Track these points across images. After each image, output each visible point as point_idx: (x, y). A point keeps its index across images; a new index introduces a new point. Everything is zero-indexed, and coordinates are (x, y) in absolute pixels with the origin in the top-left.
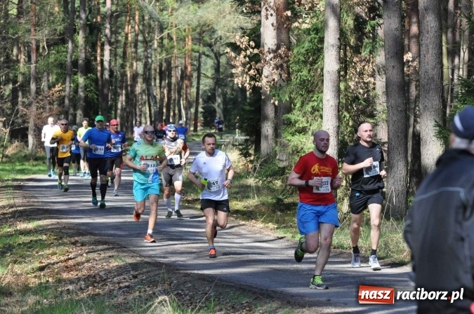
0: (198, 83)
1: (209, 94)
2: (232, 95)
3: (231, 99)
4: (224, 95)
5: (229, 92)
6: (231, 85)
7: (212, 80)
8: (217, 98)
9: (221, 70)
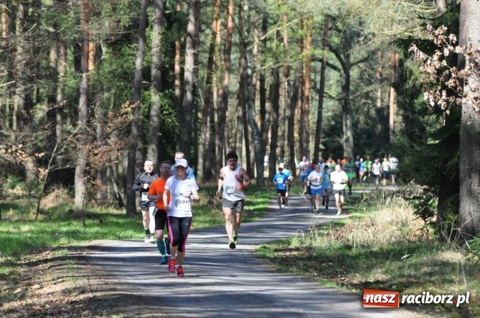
0: (320, 107)
1: (333, 123)
2: (367, 123)
3: (364, 131)
4: (355, 125)
5: (362, 118)
6: (366, 109)
7: (337, 103)
8: (344, 128)
9: (351, 88)
